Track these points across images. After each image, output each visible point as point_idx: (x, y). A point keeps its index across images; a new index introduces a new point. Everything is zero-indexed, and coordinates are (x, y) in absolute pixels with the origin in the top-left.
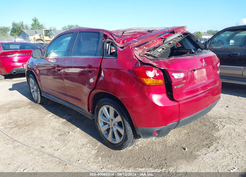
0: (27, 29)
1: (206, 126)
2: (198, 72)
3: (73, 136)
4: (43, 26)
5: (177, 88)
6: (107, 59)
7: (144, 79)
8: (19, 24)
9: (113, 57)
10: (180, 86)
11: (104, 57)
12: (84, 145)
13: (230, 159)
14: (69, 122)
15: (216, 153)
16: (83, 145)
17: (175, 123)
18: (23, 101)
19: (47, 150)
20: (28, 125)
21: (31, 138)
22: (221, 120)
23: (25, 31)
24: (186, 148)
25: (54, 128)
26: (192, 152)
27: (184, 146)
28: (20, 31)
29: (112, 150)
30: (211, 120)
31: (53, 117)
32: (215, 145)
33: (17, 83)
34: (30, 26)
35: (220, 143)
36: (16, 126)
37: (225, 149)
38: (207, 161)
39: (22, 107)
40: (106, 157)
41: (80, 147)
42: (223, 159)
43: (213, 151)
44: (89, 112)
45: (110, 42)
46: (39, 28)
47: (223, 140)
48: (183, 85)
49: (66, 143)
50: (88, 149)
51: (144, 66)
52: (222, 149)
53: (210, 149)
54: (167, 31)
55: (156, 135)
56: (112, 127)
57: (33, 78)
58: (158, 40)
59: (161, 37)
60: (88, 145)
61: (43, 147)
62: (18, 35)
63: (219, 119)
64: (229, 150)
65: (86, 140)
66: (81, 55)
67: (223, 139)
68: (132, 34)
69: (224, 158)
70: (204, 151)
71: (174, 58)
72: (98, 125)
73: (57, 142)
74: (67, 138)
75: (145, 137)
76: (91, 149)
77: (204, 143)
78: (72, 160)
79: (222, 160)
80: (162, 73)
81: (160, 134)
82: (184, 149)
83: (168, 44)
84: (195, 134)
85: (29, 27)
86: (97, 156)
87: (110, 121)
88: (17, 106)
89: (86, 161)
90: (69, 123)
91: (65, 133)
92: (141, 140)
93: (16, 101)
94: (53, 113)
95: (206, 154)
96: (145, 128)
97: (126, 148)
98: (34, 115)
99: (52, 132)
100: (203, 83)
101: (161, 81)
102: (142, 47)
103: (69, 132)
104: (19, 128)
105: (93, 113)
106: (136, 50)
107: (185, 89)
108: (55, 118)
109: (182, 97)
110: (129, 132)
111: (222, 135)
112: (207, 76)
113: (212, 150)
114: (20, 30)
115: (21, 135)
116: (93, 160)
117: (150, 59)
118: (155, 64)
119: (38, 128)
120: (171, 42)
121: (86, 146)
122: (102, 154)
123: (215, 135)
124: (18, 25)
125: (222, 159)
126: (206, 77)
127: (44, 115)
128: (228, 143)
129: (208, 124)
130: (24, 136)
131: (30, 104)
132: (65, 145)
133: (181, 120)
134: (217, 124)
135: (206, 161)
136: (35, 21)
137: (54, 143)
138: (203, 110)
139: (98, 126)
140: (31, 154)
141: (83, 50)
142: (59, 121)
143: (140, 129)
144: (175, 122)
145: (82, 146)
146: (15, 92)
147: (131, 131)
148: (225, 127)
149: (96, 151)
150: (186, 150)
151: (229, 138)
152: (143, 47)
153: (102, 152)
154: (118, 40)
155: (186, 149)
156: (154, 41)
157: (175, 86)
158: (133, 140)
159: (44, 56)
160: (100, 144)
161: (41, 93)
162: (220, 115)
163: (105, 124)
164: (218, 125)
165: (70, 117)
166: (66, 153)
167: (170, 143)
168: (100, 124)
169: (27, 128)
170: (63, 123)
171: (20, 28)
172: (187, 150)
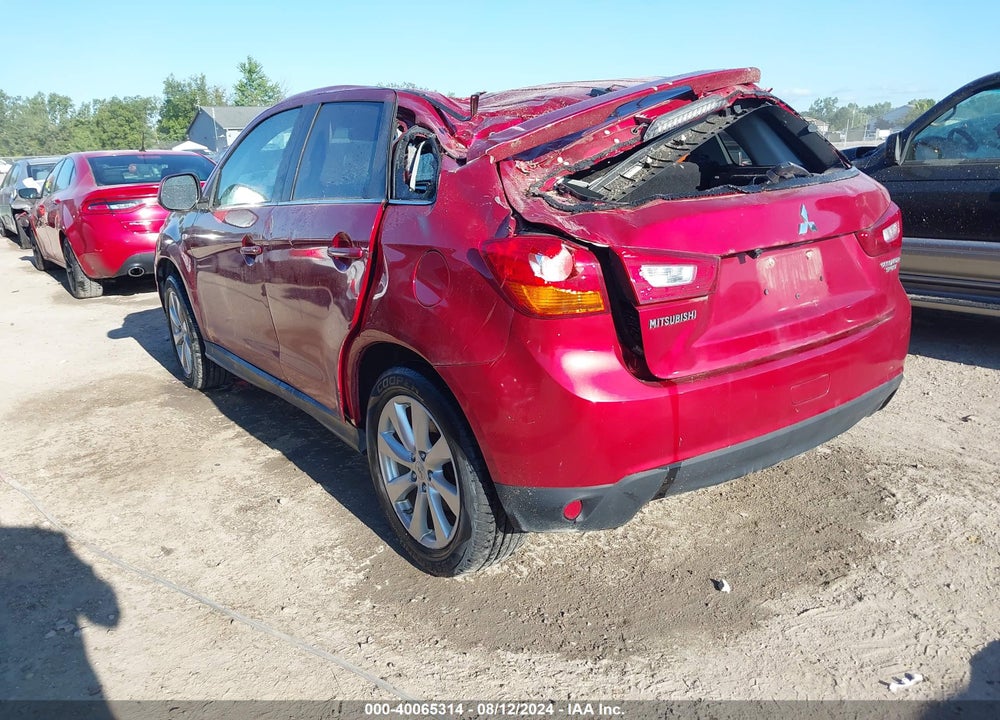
0: (220, 104)
1: (845, 495)
2: (778, 266)
3: (291, 514)
4: (279, 92)
5: (662, 330)
6: (400, 207)
7: (525, 291)
8: (189, 85)
9: (424, 199)
10: (678, 319)
11: (391, 201)
12: (321, 549)
13: (905, 637)
14: (290, 460)
15: (853, 608)
16: (319, 550)
17: (654, 473)
18: (143, 379)
19: (179, 561)
20: (137, 468)
21: (135, 515)
22: (919, 473)
23: (213, 112)
24: (724, 582)
25: (229, 484)
26: (745, 601)
27: (720, 573)
28: (193, 114)
29: (422, 576)
30: (871, 474)
31: (238, 442)
32: (854, 576)
33: (143, 310)
34: (230, 94)
35: (881, 569)
36: (94, 469)
37: (897, 594)
38: (803, 638)
39: (135, 399)
40: (391, 600)
41: (305, 556)
42: (873, 635)
43: (838, 601)
44: (350, 422)
45: (422, 139)
46: (266, 98)
47: (899, 557)
48: (693, 315)
49: (255, 540)
50: (333, 568)
51: (530, 234)
52: (881, 596)
53: (828, 590)
54: (656, 89)
55: (578, 520)
56: (424, 484)
57: (178, 291)
58: (619, 130)
59: (635, 118)
60: (338, 551)
61: (168, 552)
62: (186, 127)
63: (911, 471)
64: (913, 600)
65: (335, 533)
66: (321, 196)
67: (900, 552)
68: (524, 105)
69: (879, 632)
70: (800, 597)
71: (661, 201)
72: (379, 475)
73: (222, 535)
74: (264, 520)
75: (536, 526)
76: (343, 567)
77: (813, 565)
78: (259, 604)
79: (866, 641)
80: (596, 266)
81: (593, 515)
82: (718, 586)
83: (669, 144)
84: (783, 526)
85: (227, 94)
86: (357, 594)
87: (417, 457)
88: (117, 396)
89: (310, 613)
90: (291, 465)
91: (262, 504)
92: (551, 541)
93: (122, 377)
94: (240, 426)
95: (807, 610)
96: (530, 491)
97: (468, 567)
98: (168, 432)
99: (217, 498)
100: (800, 309)
101: (592, 299)
102: (550, 156)
103: (278, 501)
104: (104, 479)
105: (361, 426)
106: (520, 170)
107: (707, 334)
108: (245, 445)
109: (691, 364)
110: (475, 505)
111: (900, 537)
112: (828, 283)
113: (835, 594)
114: (193, 109)
115: (104, 502)
116: (339, 610)
117: (561, 208)
118: (572, 227)
119: (172, 478)
120: (684, 138)
121: (330, 555)
122: (379, 587)
123: (869, 537)
124: (188, 89)
125: (870, 634)
126: (824, 285)
127: (204, 435)
128: (919, 570)
129: (853, 487)
130: (115, 505)
131: (169, 389)
132: (251, 550)
133: (684, 464)
134: (894, 491)
135: (795, 641)
136: (251, 70)
137: (212, 538)
138: (799, 425)
139: (377, 478)
140: (120, 574)
141: (328, 175)
142: (257, 455)
143: (513, 495)
144: (657, 471)
145: (314, 555)
146: (131, 343)
147: (484, 499)
148: (925, 505)
149: (361, 576)
150: (724, 589)
151: (929, 551)
152: (555, 160)
153: (380, 579)
154: (464, 132)
155: (723, 585)
156: (603, 131)
157: (653, 319)
158: (496, 538)
159: (208, 202)
160: (383, 548)
161: (203, 349)
162: (921, 455)
163: (403, 470)
164: (899, 496)
165: (299, 442)
166: (245, 578)
167: (667, 559)
168: (386, 472)
169: (131, 477)
170: (269, 466)
171: (195, 101)
172: (726, 588)
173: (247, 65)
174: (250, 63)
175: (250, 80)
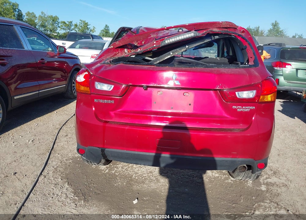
0: (262, 36)
4: (282, 33)
10: (106, 101)
46: (278, 34)
48: (113, 102)
85: (265, 33)
124: (253, 31)
133: (106, 149)
157: (95, 99)
173: (274, 24)
174: (275, 23)
175: (274, 28)
